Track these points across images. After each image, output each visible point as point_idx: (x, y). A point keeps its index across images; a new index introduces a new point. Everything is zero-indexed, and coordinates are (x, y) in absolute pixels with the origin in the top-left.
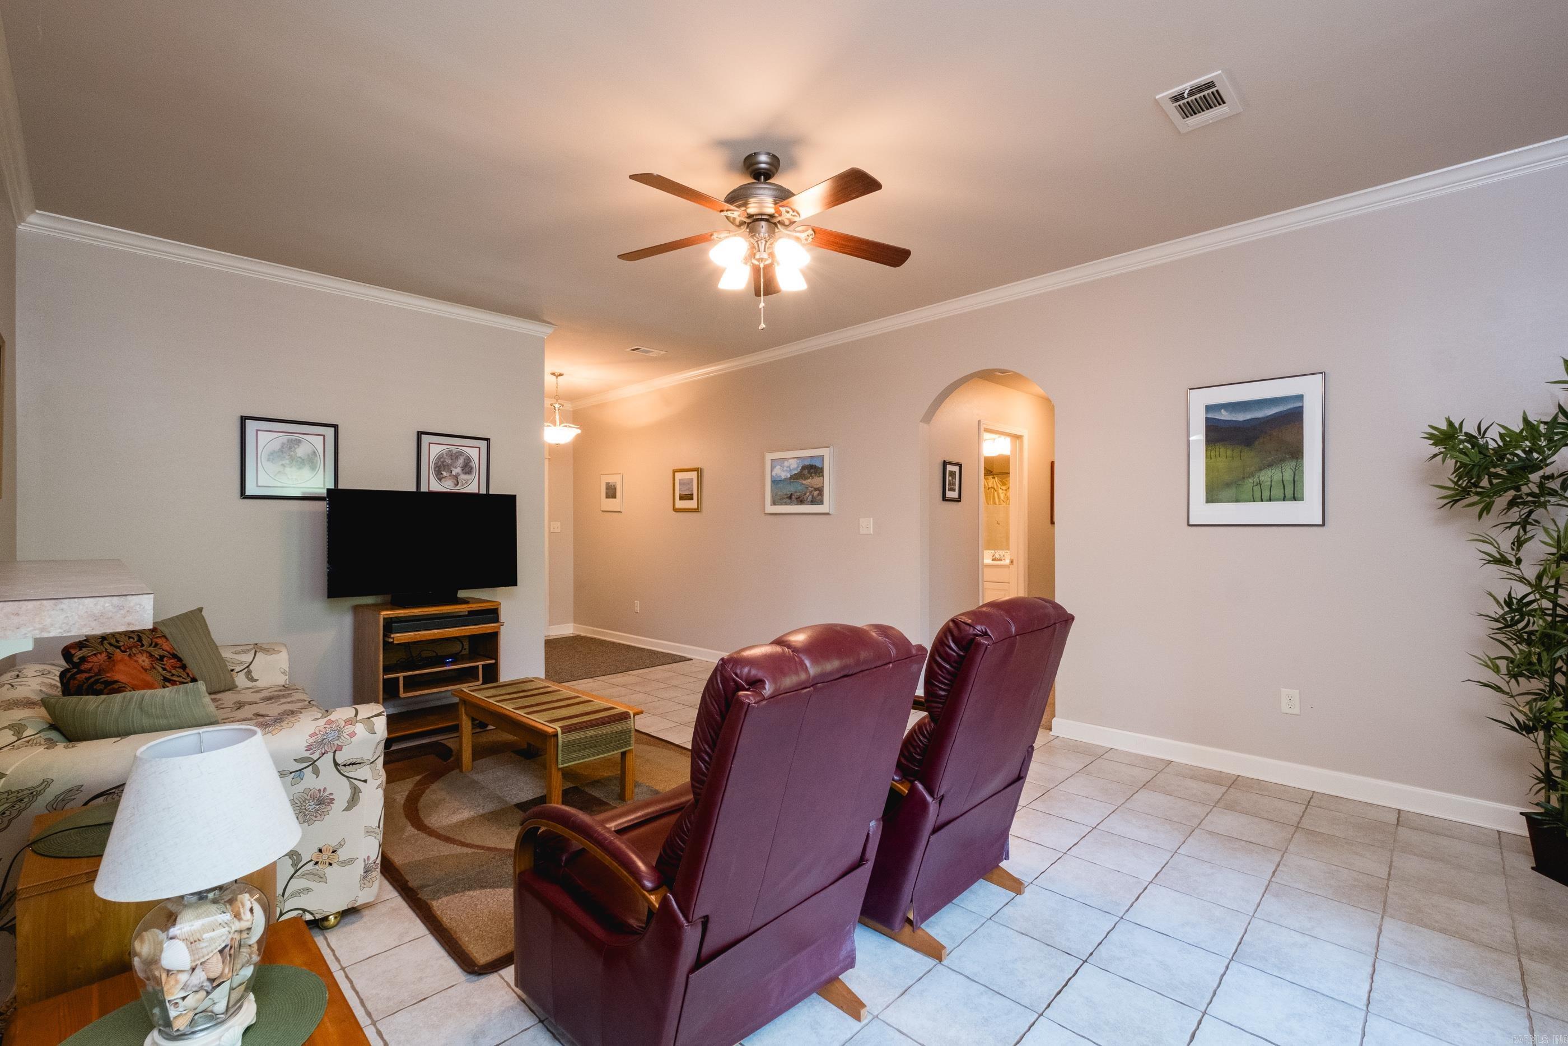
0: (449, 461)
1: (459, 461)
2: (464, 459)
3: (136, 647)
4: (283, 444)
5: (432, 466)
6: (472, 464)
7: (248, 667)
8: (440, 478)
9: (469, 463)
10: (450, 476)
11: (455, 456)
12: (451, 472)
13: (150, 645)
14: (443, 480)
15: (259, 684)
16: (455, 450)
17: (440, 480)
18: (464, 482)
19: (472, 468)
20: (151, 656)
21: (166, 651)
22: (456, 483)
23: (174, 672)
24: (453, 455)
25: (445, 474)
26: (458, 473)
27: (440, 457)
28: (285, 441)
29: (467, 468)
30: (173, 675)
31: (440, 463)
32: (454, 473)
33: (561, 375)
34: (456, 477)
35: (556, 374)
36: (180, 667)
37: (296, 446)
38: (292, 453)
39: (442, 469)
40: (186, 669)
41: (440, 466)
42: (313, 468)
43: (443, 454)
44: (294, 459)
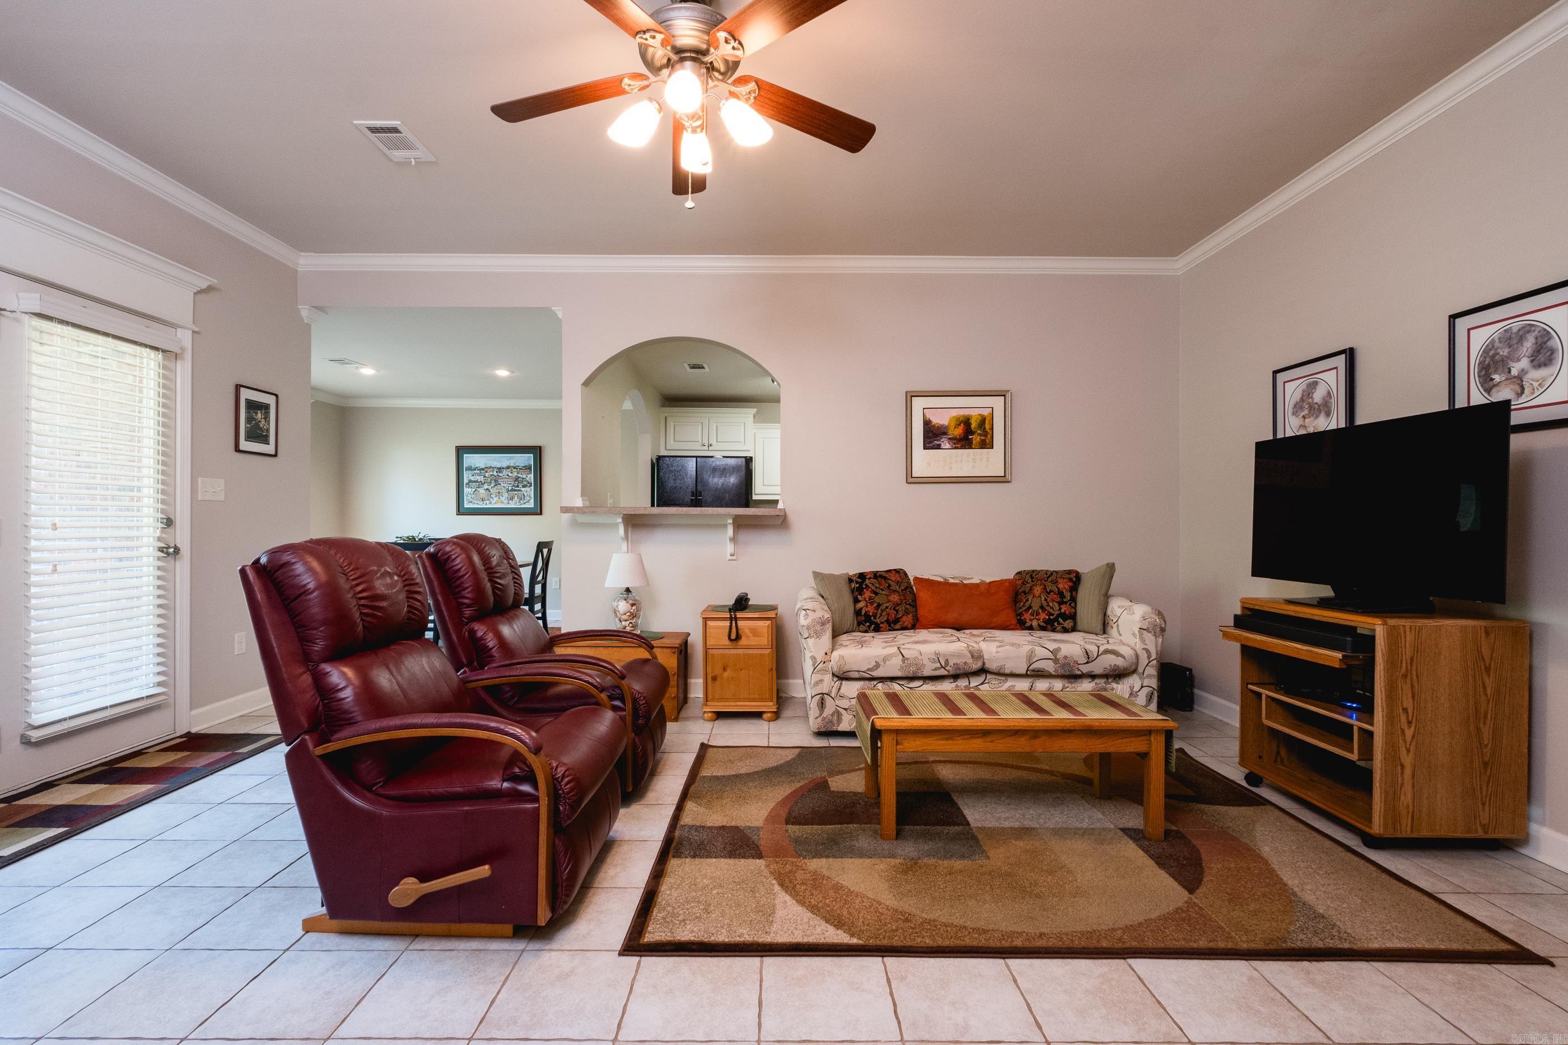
0: (1504, 352)
1: (1524, 344)
2: (1536, 338)
4: (1303, 391)
5: (1475, 369)
6: (1553, 343)
7: (1118, 621)
8: (1487, 384)
9: (1545, 343)
10: (1507, 379)
11: (1512, 339)
12: (1510, 372)
14: (1494, 390)
16: (1516, 325)
18: (1536, 384)
20: (1045, 588)
21: (1058, 589)
22: (1519, 391)
24: (1514, 336)
25: (1497, 378)
26: (1523, 370)
27: (1487, 350)
28: (1305, 387)
29: (1542, 355)
31: (1488, 360)
32: (1514, 372)
34: (1520, 379)
37: (1314, 391)
38: (1310, 400)
39: (1492, 370)
40: (1062, 604)
41: (1489, 365)
42: (1328, 414)
43: (1493, 341)
44: (1311, 407)
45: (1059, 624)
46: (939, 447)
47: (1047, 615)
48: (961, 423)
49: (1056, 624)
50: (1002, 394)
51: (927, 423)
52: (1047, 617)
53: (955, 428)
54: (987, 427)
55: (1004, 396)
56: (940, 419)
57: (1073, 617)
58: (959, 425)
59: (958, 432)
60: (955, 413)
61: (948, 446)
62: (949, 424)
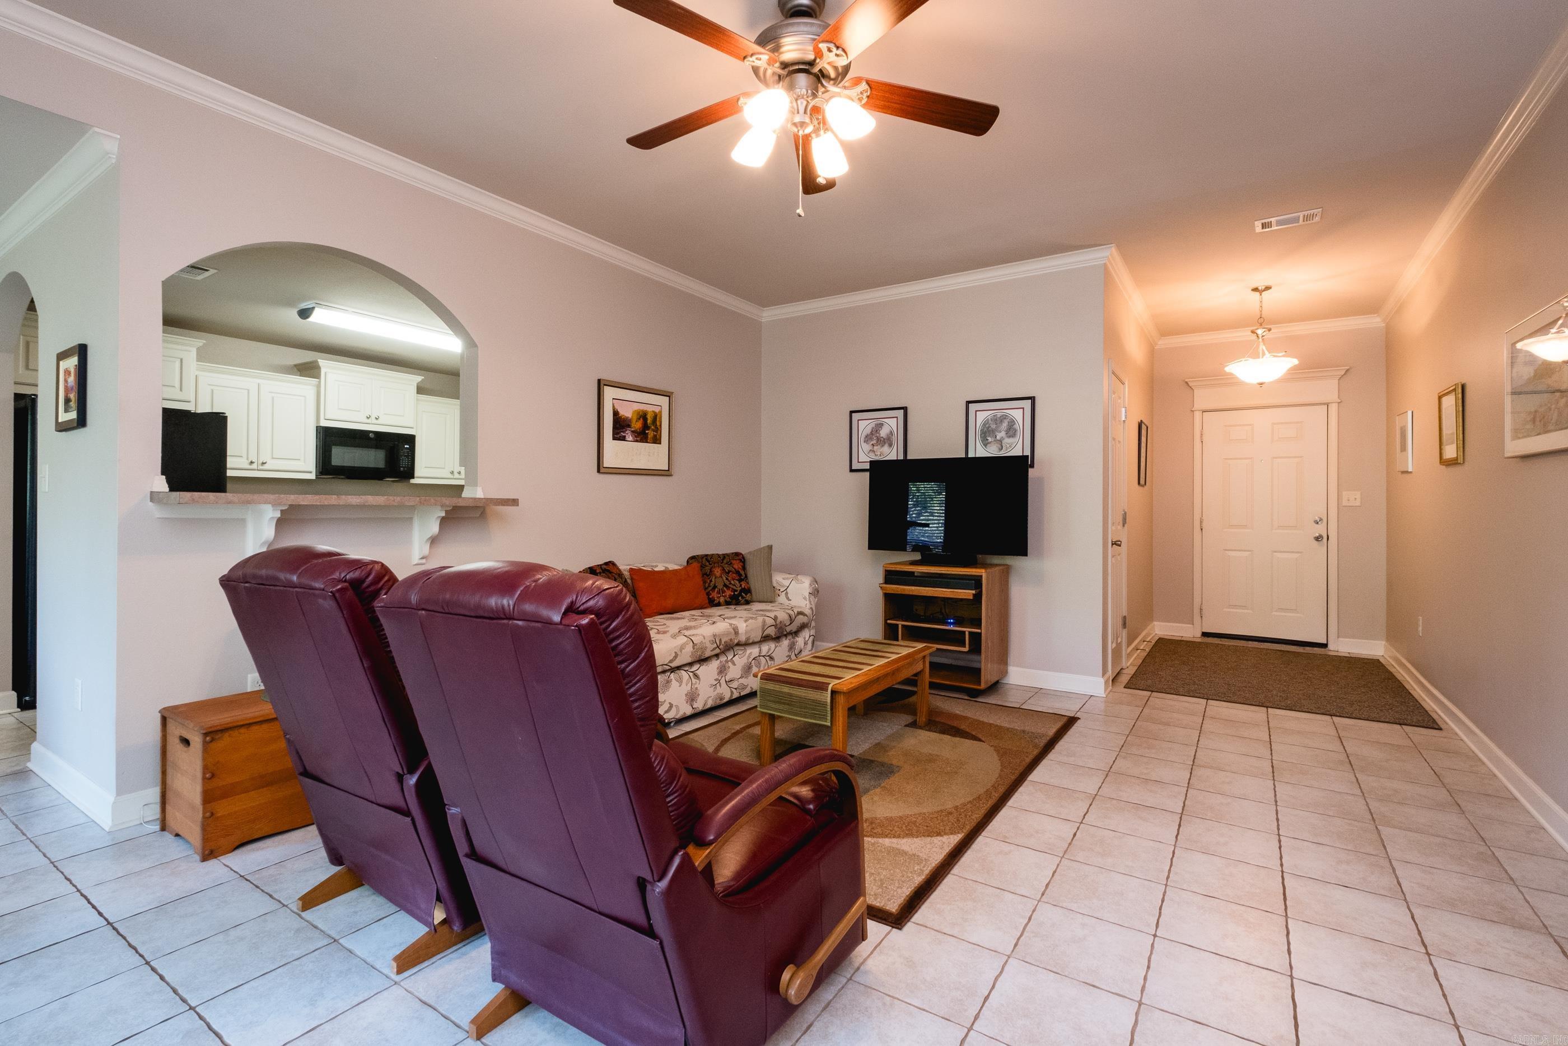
0: (993, 426)
1: (1003, 424)
2: (1009, 423)
3: (718, 563)
4: (873, 428)
5: (979, 433)
6: (1016, 426)
7: (786, 589)
8: (986, 443)
9: (1013, 426)
10: (994, 441)
11: (998, 420)
12: (996, 437)
13: (726, 564)
14: (988, 446)
15: (793, 603)
16: (999, 414)
17: (986, 445)
18: (1008, 446)
19: (1016, 431)
20: (724, 569)
21: (735, 569)
22: (1000, 447)
23: (732, 582)
24: (998, 419)
25: (990, 439)
26: (1002, 437)
27: (985, 424)
28: (874, 426)
29: (1011, 432)
30: (731, 584)
31: (985, 429)
32: (998, 438)
33: (1268, 288)
34: (1001, 441)
35: (1260, 288)
36: (737, 580)
37: (880, 429)
38: (878, 435)
39: (987, 434)
40: (741, 582)
41: (986, 432)
42: (890, 445)
43: (988, 420)
44: (878, 439)
45: (743, 597)
46: (623, 439)
47: (732, 591)
48: (640, 417)
49: (740, 598)
50: (668, 395)
51: (616, 413)
52: (733, 593)
53: (636, 421)
54: (658, 424)
55: (669, 397)
56: (627, 412)
57: (748, 591)
58: (639, 419)
59: (637, 425)
60: (637, 407)
61: (631, 438)
62: (632, 417)
